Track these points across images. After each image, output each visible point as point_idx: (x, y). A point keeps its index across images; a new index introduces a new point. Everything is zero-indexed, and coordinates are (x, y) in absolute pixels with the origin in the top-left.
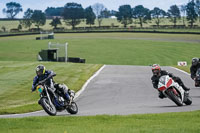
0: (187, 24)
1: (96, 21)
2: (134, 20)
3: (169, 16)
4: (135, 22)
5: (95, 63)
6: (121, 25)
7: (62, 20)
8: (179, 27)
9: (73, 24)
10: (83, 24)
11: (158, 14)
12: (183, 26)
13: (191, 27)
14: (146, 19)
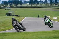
0: (50, 5)
1: (23, 4)
2: (34, 4)
3: (44, 3)
4: (34, 5)
5: (23, 17)
6: (30, 5)
7: (13, 4)
8: (47, 6)
9: (16, 5)
10: (19, 5)
11: (41, 2)
12: (49, 6)
13: (51, 6)
14: (37, 4)
